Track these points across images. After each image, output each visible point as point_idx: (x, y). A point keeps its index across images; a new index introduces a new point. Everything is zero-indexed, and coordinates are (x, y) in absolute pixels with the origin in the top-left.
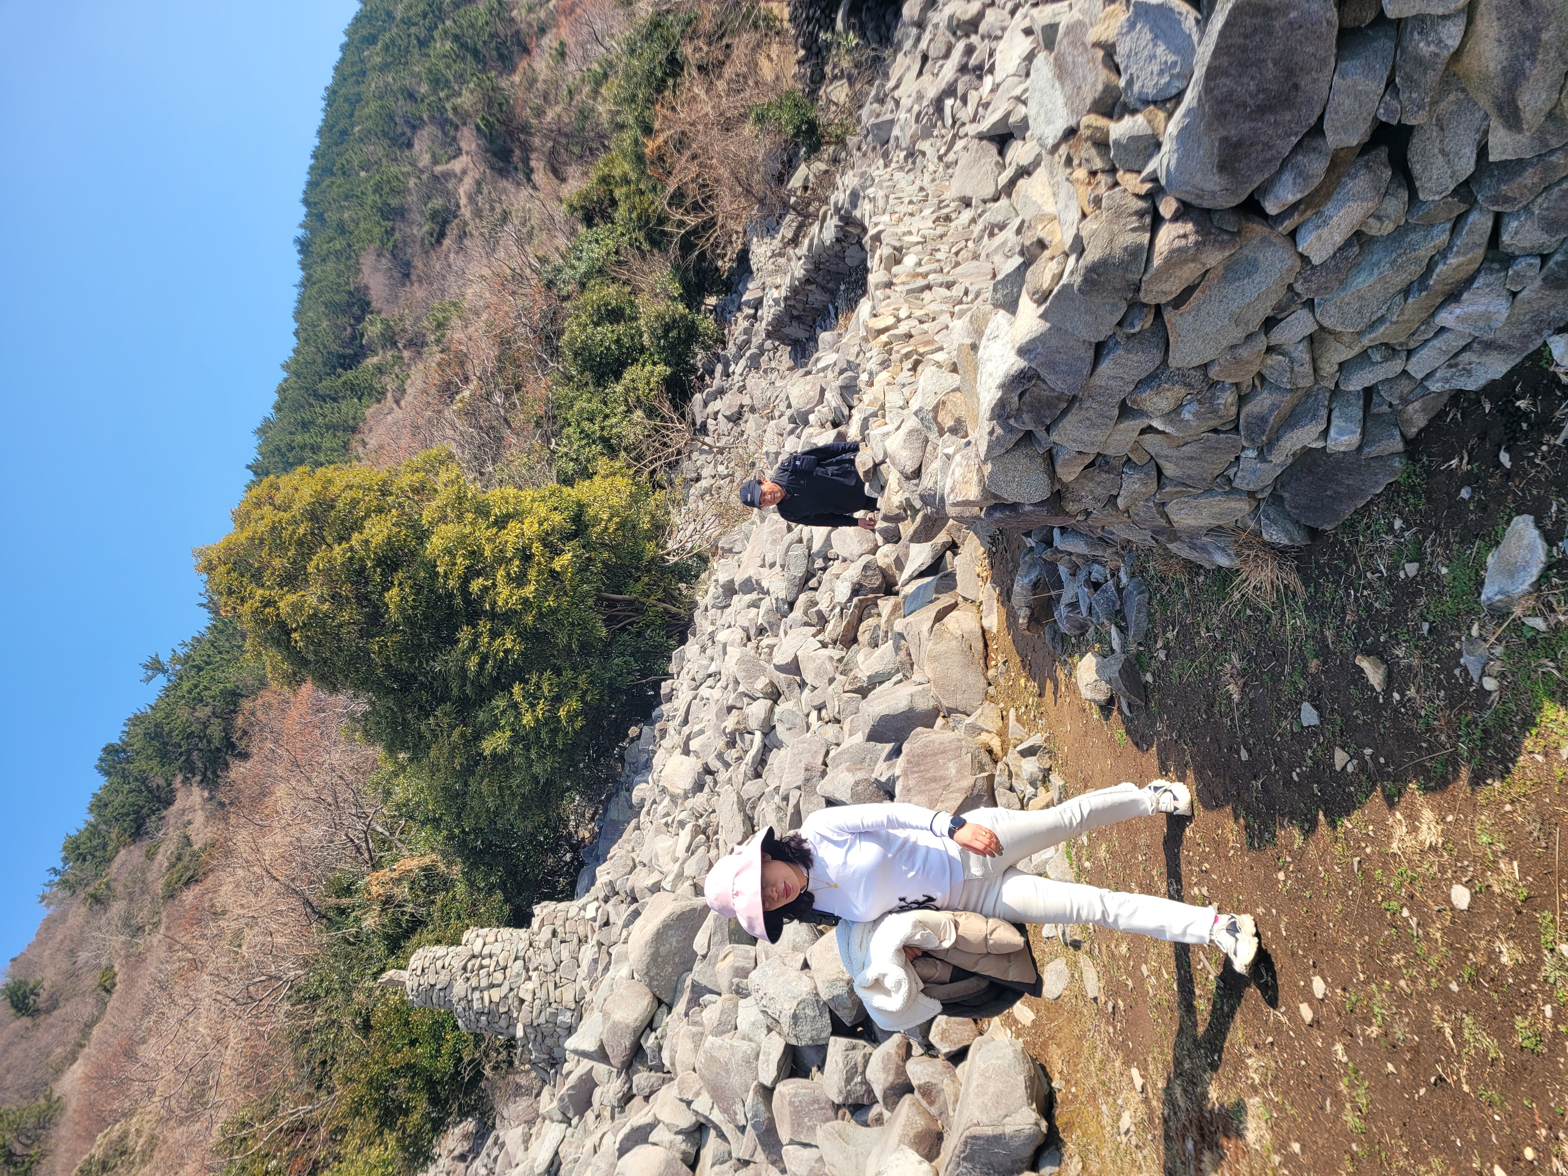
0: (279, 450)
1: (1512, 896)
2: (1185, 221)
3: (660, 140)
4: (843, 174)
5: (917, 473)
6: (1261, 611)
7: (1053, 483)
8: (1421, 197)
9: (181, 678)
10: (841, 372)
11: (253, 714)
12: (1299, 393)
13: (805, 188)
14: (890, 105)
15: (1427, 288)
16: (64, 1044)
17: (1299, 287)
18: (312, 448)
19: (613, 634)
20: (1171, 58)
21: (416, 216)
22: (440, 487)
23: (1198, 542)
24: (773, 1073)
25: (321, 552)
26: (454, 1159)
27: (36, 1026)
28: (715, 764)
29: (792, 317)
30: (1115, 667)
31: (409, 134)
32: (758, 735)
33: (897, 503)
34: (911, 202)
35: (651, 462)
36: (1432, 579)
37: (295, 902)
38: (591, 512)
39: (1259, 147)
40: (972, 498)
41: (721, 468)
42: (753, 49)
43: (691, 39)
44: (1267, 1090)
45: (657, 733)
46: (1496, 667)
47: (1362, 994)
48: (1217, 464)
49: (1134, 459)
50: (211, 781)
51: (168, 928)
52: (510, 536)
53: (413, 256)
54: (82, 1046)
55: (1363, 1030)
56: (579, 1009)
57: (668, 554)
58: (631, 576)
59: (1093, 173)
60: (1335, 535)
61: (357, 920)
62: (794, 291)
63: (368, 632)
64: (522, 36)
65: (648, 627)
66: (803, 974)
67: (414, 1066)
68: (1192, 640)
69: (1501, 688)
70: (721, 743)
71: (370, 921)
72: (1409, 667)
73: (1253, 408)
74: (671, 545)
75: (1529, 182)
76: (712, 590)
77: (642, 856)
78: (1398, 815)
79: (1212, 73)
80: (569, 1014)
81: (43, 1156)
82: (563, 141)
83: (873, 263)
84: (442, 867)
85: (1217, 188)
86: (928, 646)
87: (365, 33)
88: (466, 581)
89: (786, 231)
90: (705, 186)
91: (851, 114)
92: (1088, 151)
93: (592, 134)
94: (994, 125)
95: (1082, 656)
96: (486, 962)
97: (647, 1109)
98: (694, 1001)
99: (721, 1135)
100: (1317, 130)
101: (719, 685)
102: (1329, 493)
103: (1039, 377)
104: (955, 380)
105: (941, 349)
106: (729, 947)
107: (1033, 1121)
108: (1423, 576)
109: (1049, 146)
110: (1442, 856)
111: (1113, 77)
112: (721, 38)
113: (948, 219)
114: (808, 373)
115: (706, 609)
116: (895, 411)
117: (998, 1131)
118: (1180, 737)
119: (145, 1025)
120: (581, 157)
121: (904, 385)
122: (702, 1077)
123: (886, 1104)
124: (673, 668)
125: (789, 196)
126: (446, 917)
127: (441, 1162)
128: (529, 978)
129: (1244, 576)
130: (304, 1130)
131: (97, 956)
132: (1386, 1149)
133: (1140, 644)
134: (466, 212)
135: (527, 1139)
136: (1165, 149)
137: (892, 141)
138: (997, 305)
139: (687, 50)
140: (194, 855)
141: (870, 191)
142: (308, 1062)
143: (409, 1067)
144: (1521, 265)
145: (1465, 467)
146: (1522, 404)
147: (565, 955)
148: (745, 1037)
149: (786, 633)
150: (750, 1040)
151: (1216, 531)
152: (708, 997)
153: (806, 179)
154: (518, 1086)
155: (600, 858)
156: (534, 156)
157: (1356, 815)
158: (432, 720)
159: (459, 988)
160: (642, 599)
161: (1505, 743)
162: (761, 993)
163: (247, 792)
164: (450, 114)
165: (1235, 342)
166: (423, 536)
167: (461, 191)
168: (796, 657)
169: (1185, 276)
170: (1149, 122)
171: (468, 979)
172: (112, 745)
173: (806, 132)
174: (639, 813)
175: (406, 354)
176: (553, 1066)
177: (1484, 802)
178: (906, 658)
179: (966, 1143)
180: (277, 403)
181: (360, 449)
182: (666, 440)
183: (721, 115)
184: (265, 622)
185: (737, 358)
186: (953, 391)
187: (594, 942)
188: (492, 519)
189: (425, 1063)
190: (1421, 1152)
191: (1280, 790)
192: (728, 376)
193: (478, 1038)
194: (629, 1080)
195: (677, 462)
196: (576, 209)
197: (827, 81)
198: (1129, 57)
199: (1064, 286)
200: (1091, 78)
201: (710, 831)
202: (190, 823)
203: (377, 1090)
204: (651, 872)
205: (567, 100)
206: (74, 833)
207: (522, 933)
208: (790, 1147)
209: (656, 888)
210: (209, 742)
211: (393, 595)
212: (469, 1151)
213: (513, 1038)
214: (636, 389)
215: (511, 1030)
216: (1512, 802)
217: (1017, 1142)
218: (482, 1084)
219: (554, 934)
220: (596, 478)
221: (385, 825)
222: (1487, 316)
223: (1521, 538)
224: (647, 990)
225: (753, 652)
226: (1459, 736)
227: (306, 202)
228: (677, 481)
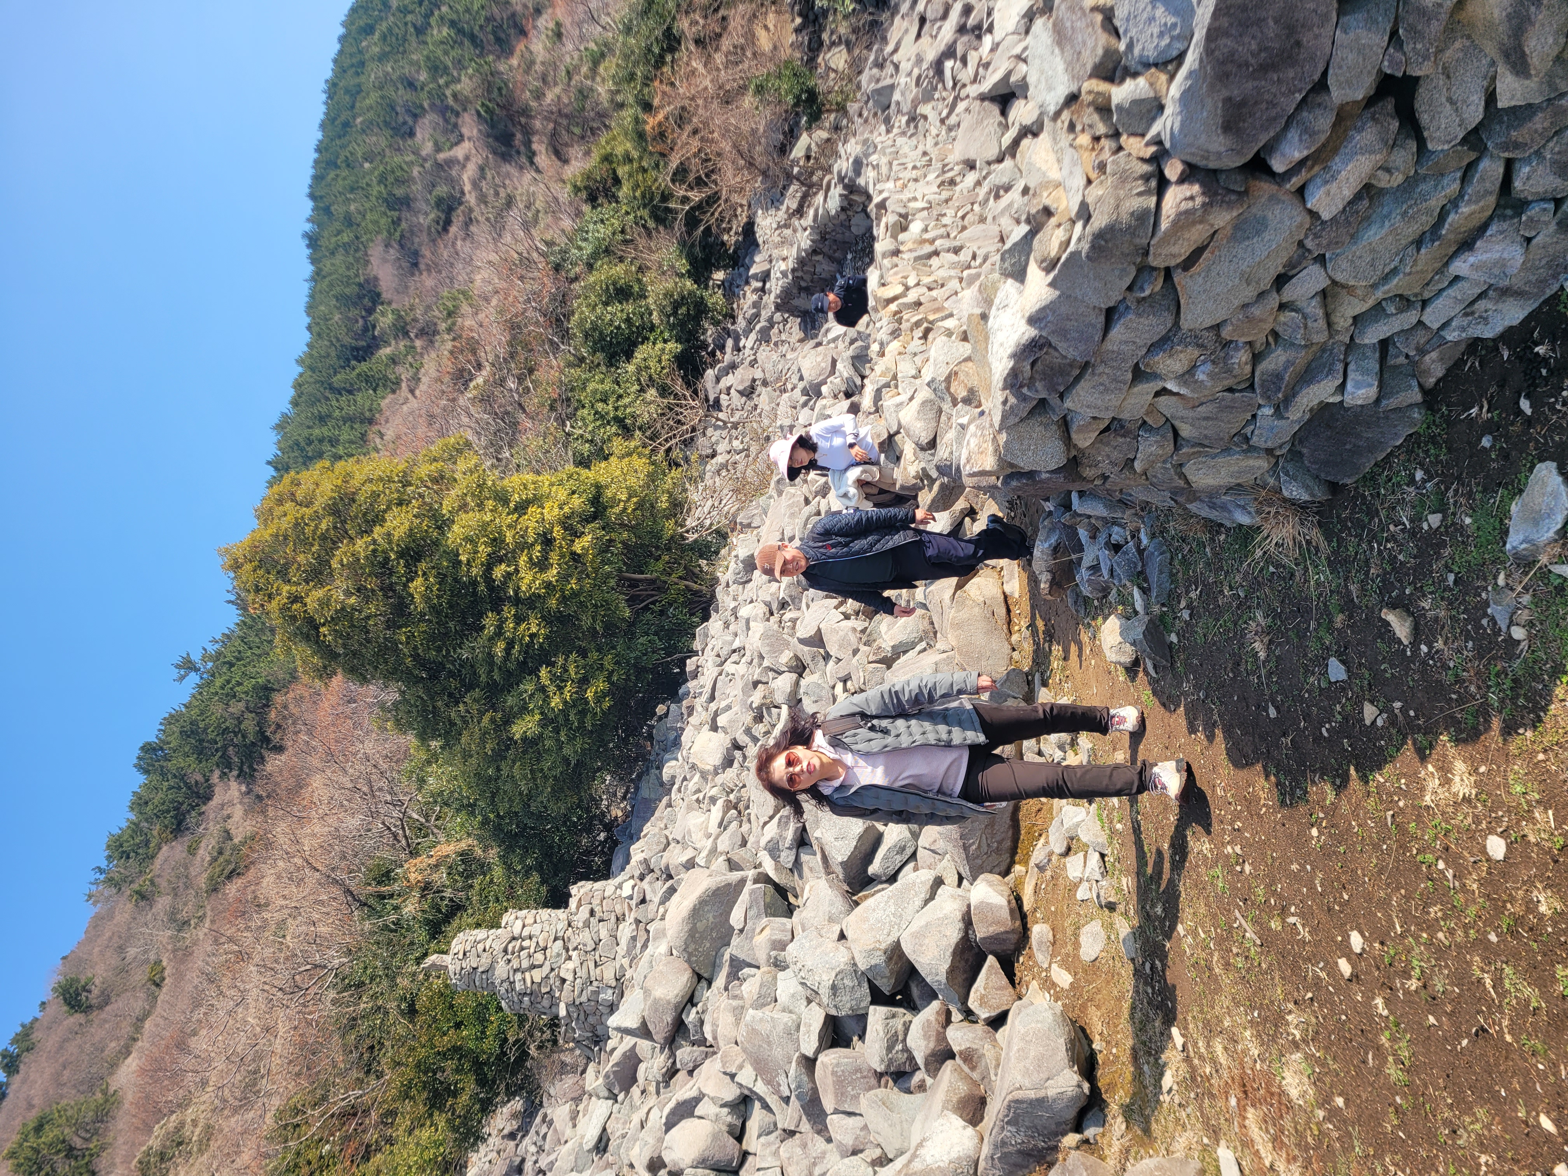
0: (297, 444)
1: (1548, 844)
2: (1191, 183)
3: (660, 116)
4: (845, 142)
5: (932, 444)
6: (1284, 567)
7: (1068, 450)
8: (1430, 146)
9: (213, 675)
10: (852, 342)
11: (285, 707)
12: (1314, 348)
13: (808, 158)
14: (890, 69)
15: (1439, 238)
16: (118, 1039)
17: (1309, 243)
18: (330, 441)
19: (637, 614)
20: (1171, 20)
21: (422, 205)
22: (459, 476)
23: (1218, 501)
24: (815, 1044)
25: (343, 546)
26: (503, 1137)
27: (89, 1022)
28: (743, 739)
29: (801, 289)
30: (1139, 629)
31: (410, 123)
32: (785, 709)
33: (913, 473)
34: (915, 168)
35: (666, 440)
36: (1456, 530)
37: (336, 891)
38: (609, 493)
39: (1264, 106)
40: (988, 468)
41: (736, 444)
42: (749, 20)
43: (687, 13)
44: (1308, 1045)
45: (684, 710)
46: (1524, 616)
47: (1400, 947)
48: (1235, 422)
49: (1150, 421)
50: (247, 775)
51: (213, 922)
52: (531, 521)
53: (420, 244)
54: (135, 1040)
55: (1403, 984)
56: (620, 986)
57: (687, 532)
58: (651, 555)
59: (1097, 139)
60: (1356, 489)
61: (396, 908)
62: (802, 262)
63: (394, 622)
64: (518, 19)
65: (671, 605)
66: (841, 946)
67: (460, 1048)
68: (1215, 599)
69: (1530, 637)
70: (748, 718)
71: (410, 908)
72: (1436, 619)
73: (1267, 365)
74: (690, 523)
75: (1539, 126)
76: (732, 566)
77: (675, 832)
78: (1430, 768)
79: (1212, 35)
80: (610, 991)
81: (103, 1148)
82: (565, 122)
83: (879, 231)
84: (479, 852)
85: (1223, 149)
86: (951, 614)
87: (362, 23)
88: (489, 567)
89: (791, 202)
90: (708, 160)
91: (850, 80)
92: (1090, 117)
93: (592, 114)
94: (995, 85)
95: (1105, 619)
96: (526, 943)
97: (691, 1083)
98: (734, 975)
99: (766, 1107)
100: (1321, 86)
101: (743, 660)
102: (1348, 447)
103: (1050, 345)
104: (966, 349)
105: (951, 315)
106: (765, 920)
107: (1075, 1083)
108: (1446, 527)
109: (1051, 113)
110: (1476, 807)
111: (1113, 41)
112: (716, 10)
113: (952, 182)
114: (819, 344)
115: (728, 585)
116: (907, 381)
117: (1041, 1094)
118: (1206, 697)
119: (195, 1018)
120: (583, 137)
121: (915, 354)
122: (744, 1050)
123: (928, 1070)
124: (697, 645)
125: (792, 167)
126: (484, 901)
127: (491, 1141)
128: (569, 958)
129: (1265, 533)
130: (355, 1115)
131: (146, 952)
132: (1430, 1100)
133: (1163, 605)
134: (471, 198)
135: (574, 1117)
136: (1168, 111)
137: (893, 106)
138: (1006, 274)
139: (683, 24)
140: (235, 848)
141: (874, 158)
142: (356, 1048)
143: (456, 1049)
144: (1534, 211)
145: (1485, 415)
146: (1540, 350)
147: (604, 934)
148: (785, 1010)
149: (808, 607)
150: (791, 1012)
151: (1237, 489)
152: (746, 971)
153: (809, 148)
154: (563, 1064)
155: (634, 837)
156: (535, 139)
157: (1388, 769)
158: (461, 707)
159: (501, 970)
160: (663, 578)
161: (1536, 692)
162: (799, 965)
163: (284, 784)
164: (450, 101)
165: (1247, 301)
166: (443, 524)
167: (465, 177)
168: (819, 630)
169: (1193, 238)
170: (1151, 84)
171: (509, 961)
172: (149, 744)
173: (807, 100)
174: (670, 790)
175: (418, 343)
176: (596, 1043)
177: (1516, 752)
178: (929, 627)
179: (1009, 1107)
180: (294, 398)
181: (378, 440)
182: (680, 417)
183: (720, 88)
184: (294, 618)
185: (748, 332)
186: (966, 360)
187: (632, 920)
188: (512, 505)
189: (471, 1045)
190: (1465, 1103)
191: (1310, 746)
192: (739, 350)
193: (522, 1019)
194: (673, 1055)
195: (692, 438)
196: (579, 190)
197: (825, 48)
198: (1128, 20)
199: (1072, 253)
200: (1090, 43)
201: (741, 806)
202: (229, 817)
203: (425, 1073)
204: (685, 848)
205: (565, 81)
206: (116, 831)
207: (561, 913)
208: (834, 1116)
209: (690, 865)
210: (244, 737)
211: (417, 585)
212: (518, 1130)
213: (557, 1017)
214: (647, 368)
215: (554, 1009)
216: (1545, 751)
217: (1060, 1105)
218: (528, 1064)
219: (592, 913)
220: (612, 459)
221: (420, 812)
222: (1502, 263)
223: (1544, 484)
224: (686, 965)
225: (776, 627)
226: (1489, 687)
227: (312, 196)
228: (693, 458)
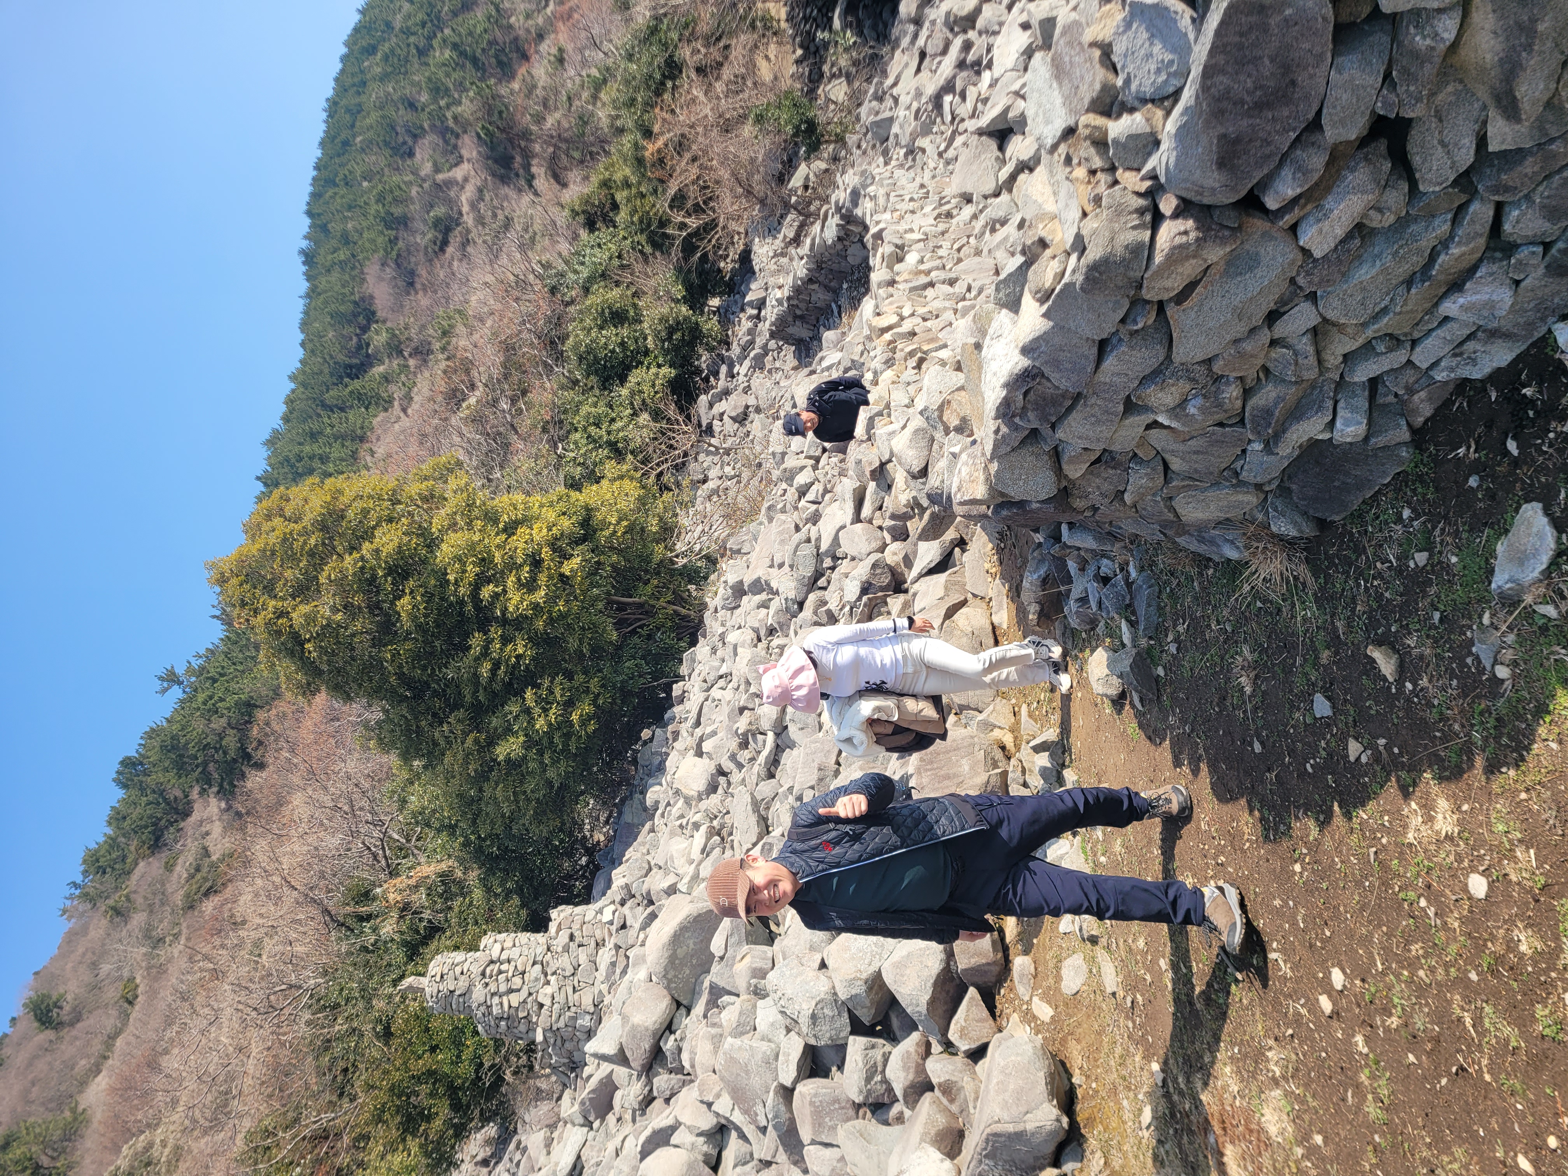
0: (288, 461)
1: (1529, 884)
2: (1185, 218)
3: (660, 143)
4: (843, 173)
5: (924, 472)
6: (1271, 602)
7: (1059, 481)
8: (1422, 188)
9: (196, 690)
11: (268, 724)
12: (1304, 385)
13: (806, 187)
14: (889, 102)
15: (1429, 278)
16: (88, 1056)
17: (1301, 281)
18: (321, 458)
19: (624, 638)
20: (1168, 57)
21: (419, 225)
22: (449, 494)
23: (1206, 535)
24: (793, 1073)
25: (333, 562)
26: (476, 1164)
27: (60, 1039)
28: (728, 765)
29: (796, 317)
30: (1126, 662)
31: (410, 143)
32: (771, 736)
33: (904, 502)
34: (912, 200)
35: (658, 465)
36: (1442, 568)
37: (314, 911)
38: (599, 516)
39: (1258, 143)
40: (979, 497)
41: (728, 470)
42: (751, 50)
43: (689, 41)
44: (1288, 1082)
45: (669, 735)
46: (1508, 655)
47: (1381, 985)
48: (1224, 457)
49: (1141, 454)
50: (227, 791)
51: (188, 939)
52: (520, 542)
53: (417, 264)
54: (106, 1058)
55: (1383, 1021)
56: (598, 1012)
57: (677, 556)
58: (640, 579)
59: (1093, 172)
60: (1344, 526)
61: (376, 927)
62: (797, 290)
63: (380, 641)
64: (520, 43)
65: (658, 629)
66: (821, 974)
67: (435, 1072)
68: (1203, 633)
69: (1514, 676)
70: (733, 744)
71: (389, 929)
72: (1421, 657)
73: (1258, 401)
74: (680, 547)
75: (1529, 171)
76: (721, 591)
77: (657, 858)
78: (1414, 805)
79: (1208, 72)
80: (588, 1018)
81: (70, 1168)
82: (564, 146)
83: (875, 261)
84: (459, 874)
85: (1217, 185)
87: (364, 44)
88: (476, 587)
89: (788, 231)
90: (706, 187)
91: (850, 112)
92: (1087, 150)
93: (592, 139)
94: (993, 120)
95: (1093, 651)
96: (504, 967)
97: (668, 1111)
98: (713, 1003)
99: (743, 1136)
100: (1315, 125)
101: (730, 686)
102: (1336, 484)
103: (1043, 375)
104: (959, 378)
105: (945, 346)
106: (746, 948)
107: (1054, 1117)
108: (1433, 566)
109: (1048, 147)
110: (1458, 845)
111: (1111, 76)
112: (718, 40)
113: (949, 215)
114: (813, 372)
115: (716, 611)
116: (900, 410)
117: (1019, 1128)
118: (1192, 731)
119: (168, 1036)
120: (582, 162)
121: (909, 384)
122: (722, 1079)
123: (906, 1103)
124: (684, 670)
125: (790, 196)
126: (463, 923)
127: (463, 1167)
128: (548, 983)
129: (1253, 568)
130: (327, 1138)
131: (119, 969)
132: (1409, 1140)
133: (1150, 638)
134: (469, 220)
135: (548, 1144)
136: (1164, 146)
137: (891, 138)
138: (1001, 305)
139: (685, 53)
140: (212, 865)
141: (871, 190)
142: (330, 1070)
143: (431, 1073)
144: (1523, 253)
145: (1472, 455)
146: (1528, 391)
147: (583, 959)
148: (764, 1038)
150: (770, 1041)
151: (1224, 524)
152: (726, 998)
153: (807, 178)
154: (539, 1091)
155: (616, 862)
156: (534, 162)
157: (1371, 805)
158: (445, 727)
159: (478, 994)
160: (652, 602)
161: (1519, 731)
162: (779, 994)
163: (264, 801)
164: (451, 123)
165: (1238, 336)
166: (433, 544)
167: (463, 198)
169: (1186, 272)
170: (1147, 120)
171: (487, 984)
172: (129, 758)
173: (806, 130)
174: (653, 815)
175: (412, 362)
176: (573, 1069)
177: (1499, 791)
179: (987, 1141)
180: (285, 414)
181: (369, 458)
182: (673, 442)
183: (720, 116)
184: (279, 633)
185: (742, 359)
186: (958, 389)
187: (611, 945)
188: (501, 525)
189: (446, 1069)
190: (1444, 1142)
191: (1294, 782)
192: (733, 377)
193: (498, 1043)
194: (650, 1082)
195: (684, 463)
196: (577, 214)
197: (825, 80)
198: (1125, 56)
199: (1066, 285)
200: (1088, 78)
201: (724, 832)
202: (207, 834)
203: (399, 1097)
204: (667, 874)
205: (566, 106)
206: (93, 846)
207: (540, 937)
208: (811, 1147)
209: (672, 890)
210: (225, 753)
211: (404, 604)
212: (492, 1156)
213: (533, 1042)
214: (641, 392)
215: (531, 1034)
216: (1527, 790)
217: (1038, 1139)
218: (503, 1090)
219: (572, 937)
220: (604, 482)
221: (401, 832)
222: (1491, 305)
223: (1530, 525)
224: (665, 992)
225: (763, 653)
226: (1473, 725)
227: (310, 213)
228: (685, 483)
